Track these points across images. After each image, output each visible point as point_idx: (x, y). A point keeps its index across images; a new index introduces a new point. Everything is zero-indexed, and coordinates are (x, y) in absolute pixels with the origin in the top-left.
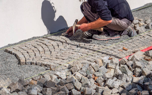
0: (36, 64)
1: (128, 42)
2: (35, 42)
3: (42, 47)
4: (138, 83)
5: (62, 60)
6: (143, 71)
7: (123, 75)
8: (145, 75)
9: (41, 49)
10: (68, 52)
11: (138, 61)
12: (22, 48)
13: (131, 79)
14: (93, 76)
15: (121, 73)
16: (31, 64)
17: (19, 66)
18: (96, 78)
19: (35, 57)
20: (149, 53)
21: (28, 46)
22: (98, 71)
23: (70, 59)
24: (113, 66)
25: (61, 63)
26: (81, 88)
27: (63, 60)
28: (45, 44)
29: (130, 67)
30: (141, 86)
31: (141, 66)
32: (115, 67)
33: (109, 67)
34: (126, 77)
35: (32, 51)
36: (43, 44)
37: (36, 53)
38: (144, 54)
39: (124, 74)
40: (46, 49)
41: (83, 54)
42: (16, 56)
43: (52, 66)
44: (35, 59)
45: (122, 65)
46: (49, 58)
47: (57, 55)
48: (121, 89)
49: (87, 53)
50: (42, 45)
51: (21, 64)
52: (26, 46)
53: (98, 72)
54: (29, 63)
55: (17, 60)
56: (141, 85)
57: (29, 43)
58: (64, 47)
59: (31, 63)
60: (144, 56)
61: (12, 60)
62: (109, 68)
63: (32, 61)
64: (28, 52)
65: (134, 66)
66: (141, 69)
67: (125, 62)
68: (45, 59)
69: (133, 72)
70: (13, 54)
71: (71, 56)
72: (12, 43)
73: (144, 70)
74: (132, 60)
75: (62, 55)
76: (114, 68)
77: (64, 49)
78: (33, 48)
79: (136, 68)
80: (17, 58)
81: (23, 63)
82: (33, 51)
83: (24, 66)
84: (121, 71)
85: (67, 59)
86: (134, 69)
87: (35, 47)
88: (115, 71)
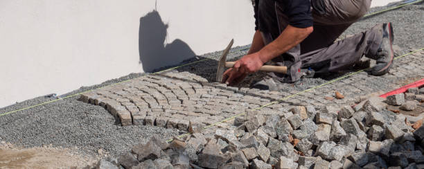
0: (155, 124)
1: (343, 84)
2: (141, 82)
3: (160, 92)
4: (379, 153)
5: (210, 117)
6: (389, 131)
7: (350, 136)
8: (393, 138)
9: (157, 95)
10: (219, 100)
11: (377, 111)
12: (118, 93)
13: (365, 146)
14: (291, 139)
15: (344, 133)
16: (144, 124)
17: (119, 127)
18: (297, 141)
19: (150, 110)
20: (395, 99)
21: (129, 89)
22: (299, 129)
23: (226, 115)
24: (328, 118)
25: (209, 122)
26: (269, 159)
27: (211, 115)
28: (164, 86)
29: (361, 123)
30: (385, 160)
31: (383, 121)
32: (333, 122)
33: (321, 120)
34: (354, 141)
35: (139, 99)
36: (160, 86)
37: (150, 103)
38: (385, 102)
39: (352, 135)
40: (169, 94)
41: (250, 106)
42: (108, 108)
43: (194, 125)
44: (152, 114)
45: (343, 120)
46: (180, 112)
47: (197, 106)
48: (348, 162)
49: (260, 103)
50: (159, 88)
51: (124, 124)
52: (123, 90)
53: (299, 131)
54: (141, 122)
55: (112, 117)
56: (386, 156)
57: (129, 85)
58: (208, 92)
59: (145, 122)
60: (385, 105)
61: (99, 116)
62: (320, 123)
63: (147, 118)
64: (132, 102)
65: (368, 122)
66: (383, 128)
67: (350, 113)
68: (172, 114)
69: (367, 133)
70: (100, 105)
71: (227, 108)
72: (89, 86)
73: (390, 129)
74: (363, 109)
75: (206, 106)
76: (331, 123)
77: (209, 96)
78: (141, 94)
79: (374, 126)
80: (110, 112)
81: (126, 121)
82: (142, 98)
83: (130, 127)
84: (344, 129)
85: (220, 114)
86: (368, 128)
87: (144, 92)
88: (332, 130)
